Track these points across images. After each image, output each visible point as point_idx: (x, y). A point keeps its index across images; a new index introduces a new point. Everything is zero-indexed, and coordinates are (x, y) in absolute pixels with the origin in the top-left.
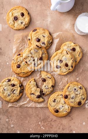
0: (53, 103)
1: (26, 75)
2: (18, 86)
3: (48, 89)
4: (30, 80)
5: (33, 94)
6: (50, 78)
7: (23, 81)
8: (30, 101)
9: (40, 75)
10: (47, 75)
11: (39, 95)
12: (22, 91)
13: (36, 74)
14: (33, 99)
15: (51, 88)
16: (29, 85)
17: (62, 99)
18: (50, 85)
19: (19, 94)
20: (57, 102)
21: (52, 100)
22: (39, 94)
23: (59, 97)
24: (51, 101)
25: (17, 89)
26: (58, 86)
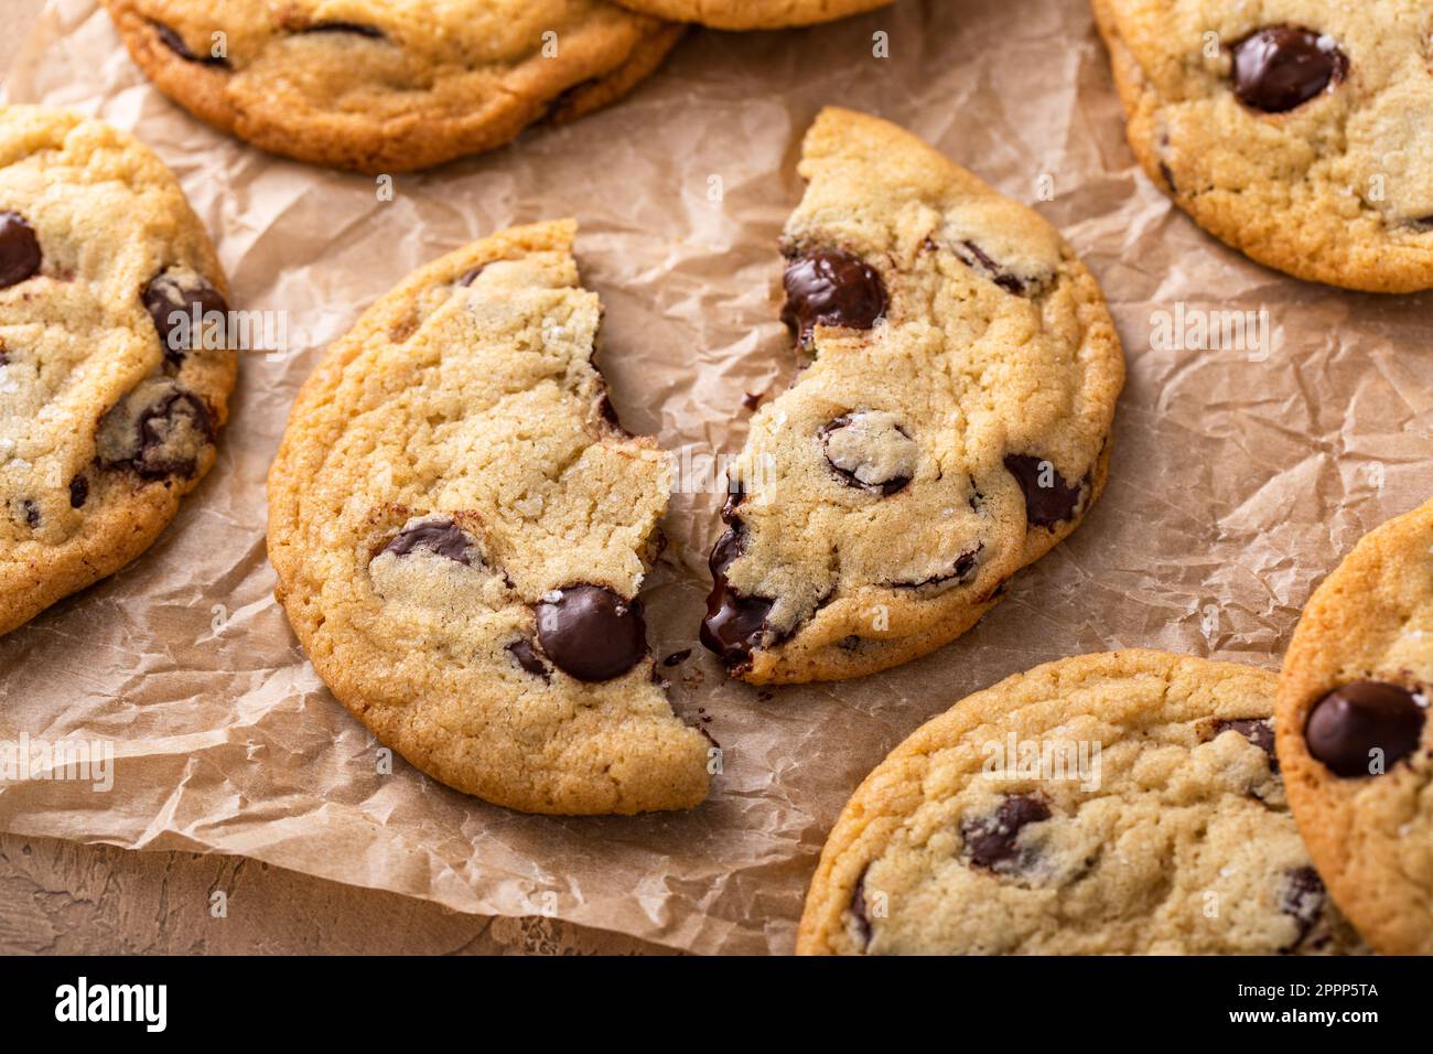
0: (958, 877)
1: (396, 113)
2: (119, 285)
3: (896, 506)
4: (475, 248)
5: (448, 539)
6: (1011, 284)
7: (277, 254)
8: (315, 754)
9: (749, 194)
10: (935, 200)
11: (607, 594)
12: (176, 439)
13: (666, 167)
14: (413, 666)
15: (974, 499)
16: (404, 328)
17: (1230, 819)
18: (981, 426)
19: (78, 491)
20: (1064, 860)
21: (933, 811)
22: (628, 575)
23: (1152, 759)
24: (897, 812)
25: (72, 362)
26: (1198, 533)
